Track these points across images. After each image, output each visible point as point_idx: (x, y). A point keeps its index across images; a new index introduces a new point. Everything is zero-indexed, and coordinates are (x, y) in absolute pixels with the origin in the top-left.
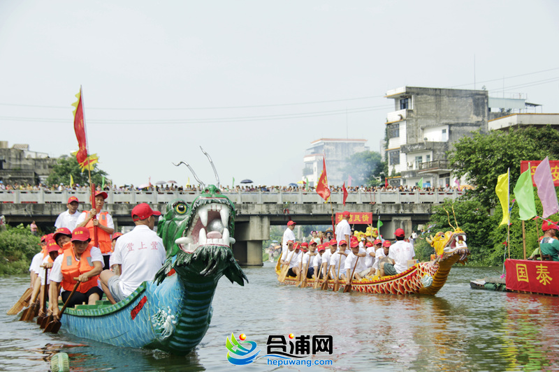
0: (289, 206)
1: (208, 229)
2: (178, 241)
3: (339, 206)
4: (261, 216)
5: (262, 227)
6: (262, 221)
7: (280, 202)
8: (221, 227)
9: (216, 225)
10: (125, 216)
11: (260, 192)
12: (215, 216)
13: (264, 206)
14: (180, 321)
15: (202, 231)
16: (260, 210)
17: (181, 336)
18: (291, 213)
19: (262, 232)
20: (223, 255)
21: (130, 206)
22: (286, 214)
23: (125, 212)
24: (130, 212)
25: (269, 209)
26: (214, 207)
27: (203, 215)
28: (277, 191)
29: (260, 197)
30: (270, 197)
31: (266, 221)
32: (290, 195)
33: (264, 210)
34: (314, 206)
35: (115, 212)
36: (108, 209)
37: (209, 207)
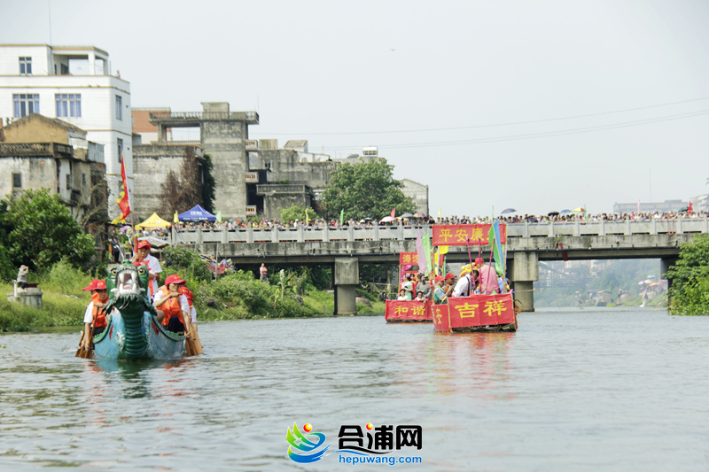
0: (562, 239)
1: (124, 284)
2: (112, 290)
3: (626, 238)
4: (528, 252)
5: (528, 265)
6: (528, 258)
7: (551, 235)
8: (132, 282)
9: (130, 281)
10: (367, 255)
11: (526, 223)
12: (128, 277)
13: (531, 240)
14: (127, 338)
15: (121, 285)
16: (526, 245)
17: (129, 347)
18: (565, 247)
19: (528, 271)
20: (132, 298)
21: (372, 243)
22: (559, 248)
23: (366, 251)
24: (373, 251)
25: (536, 243)
26: (128, 272)
27: (121, 276)
28: (547, 222)
29: (526, 229)
30: (539, 229)
31: (533, 257)
32: (564, 226)
33: (531, 245)
34: (594, 238)
35: (355, 251)
36: (348, 247)
37: (125, 272)
